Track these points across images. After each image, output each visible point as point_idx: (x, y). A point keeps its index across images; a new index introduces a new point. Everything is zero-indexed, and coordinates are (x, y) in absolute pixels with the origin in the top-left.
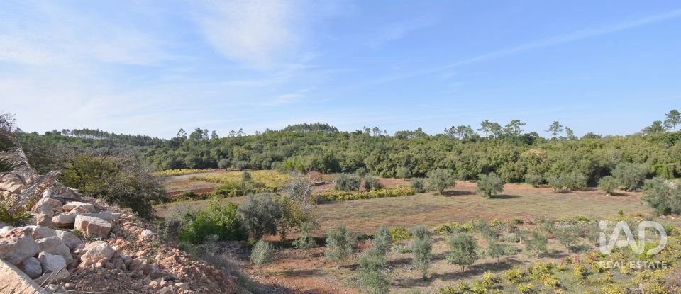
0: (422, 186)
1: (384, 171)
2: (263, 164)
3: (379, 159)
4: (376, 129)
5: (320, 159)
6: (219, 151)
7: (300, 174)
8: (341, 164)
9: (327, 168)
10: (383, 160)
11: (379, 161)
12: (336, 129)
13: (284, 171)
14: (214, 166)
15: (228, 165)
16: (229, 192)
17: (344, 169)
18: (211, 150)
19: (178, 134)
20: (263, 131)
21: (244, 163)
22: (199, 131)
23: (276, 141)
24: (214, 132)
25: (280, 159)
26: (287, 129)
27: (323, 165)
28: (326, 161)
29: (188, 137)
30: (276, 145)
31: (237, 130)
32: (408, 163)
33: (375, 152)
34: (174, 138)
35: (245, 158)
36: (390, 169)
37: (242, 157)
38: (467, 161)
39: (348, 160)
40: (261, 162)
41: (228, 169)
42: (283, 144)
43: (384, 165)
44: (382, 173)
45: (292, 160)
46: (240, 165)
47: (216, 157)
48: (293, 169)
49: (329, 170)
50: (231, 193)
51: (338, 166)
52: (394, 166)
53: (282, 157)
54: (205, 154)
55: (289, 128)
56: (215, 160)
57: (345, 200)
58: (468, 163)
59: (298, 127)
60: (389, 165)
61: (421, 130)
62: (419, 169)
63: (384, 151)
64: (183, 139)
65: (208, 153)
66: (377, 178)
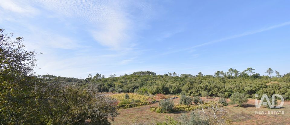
0: (226, 102)
1: (194, 93)
2: (130, 90)
3: (190, 87)
4: (174, 73)
5: (160, 87)
6: (108, 84)
7: (151, 95)
8: (170, 90)
9: (164, 92)
10: (192, 88)
11: (190, 88)
12: (155, 73)
13: (142, 93)
14: (107, 91)
15: (114, 90)
16: (125, 106)
17: (172, 92)
18: (105, 84)
19: (88, 77)
20: (124, 75)
21: (121, 89)
22: (98, 75)
23: (131, 79)
24: (103, 76)
25: (137, 87)
26: (133, 74)
27: (162, 90)
28: (163, 88)
29: (92, 78)
30: (132, 81)
31: (113, 75)
32: (206, 89)
33: (187, 84)
34: (87, 78)
35: (121, 87)
36: (197, 92)
37: (119, 87)
38: (239, 88)
39: (173, 88)
40: (129, 89)
41: (113, 92)
42: (135, 80)
43: (193, 90)
44: (192, 94)
45: (144, 88)
46: (119, 91)
47: (107, 87)
48: (146, 92)
49: (165, 93)
50: (126, 106)
51: (168, 91)
52: (199, 91)
53: (138, 86)
54: (102, 85)
55: (135, 73)
56: (107, 88)
57: (190, 110)
58: (239, 89)
59: (138, 73)
60: (196, 90)
61: (201, 73)
62: (212, 92)
63: (192, 83)
64: (91, 78)
65: (104, 85)
66: (190, 96)
